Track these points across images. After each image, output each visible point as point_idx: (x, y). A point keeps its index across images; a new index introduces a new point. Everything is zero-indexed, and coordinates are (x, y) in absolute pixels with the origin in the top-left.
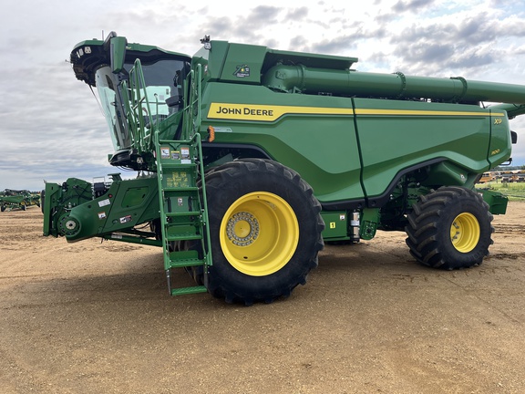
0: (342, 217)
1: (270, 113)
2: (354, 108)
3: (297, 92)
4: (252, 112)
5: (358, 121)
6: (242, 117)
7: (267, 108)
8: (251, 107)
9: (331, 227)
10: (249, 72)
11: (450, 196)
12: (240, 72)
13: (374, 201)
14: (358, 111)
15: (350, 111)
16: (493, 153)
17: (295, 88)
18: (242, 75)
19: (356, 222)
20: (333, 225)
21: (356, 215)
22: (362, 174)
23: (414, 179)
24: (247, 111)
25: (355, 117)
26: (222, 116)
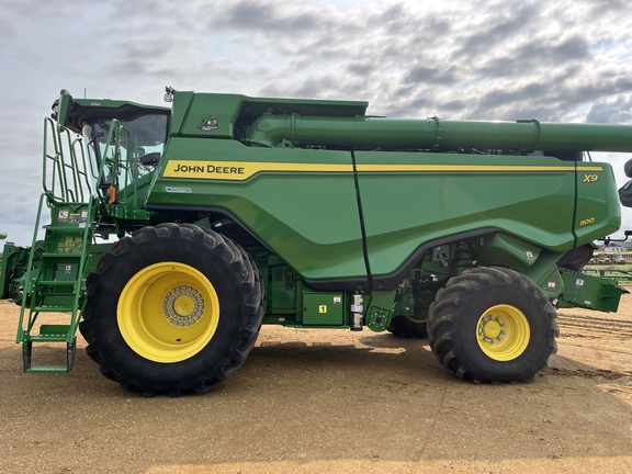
0: (337, 299)
1: (240, 171)
2: (354, 163)
3: (287, 145)
4: (217, 170)
5: (359, 180)
6: (205, 175)
7: (237, 165)
8: (216, 164)
9: (321, 311)
10: (216, 125)
11: (477, 279)
12: (206, 125)
13: (381, 281)
14: (360, 168)
15: (349, 168)
16: (584, 222)
17: (285, 141)
18: (209, 128)
19: (357, 307)
20: (323, 309)
21: (358, 299)
22: (365, 245)
23: (468, 256)
24: (211, 169)
25: (356, 175)
26: (180, 174)
